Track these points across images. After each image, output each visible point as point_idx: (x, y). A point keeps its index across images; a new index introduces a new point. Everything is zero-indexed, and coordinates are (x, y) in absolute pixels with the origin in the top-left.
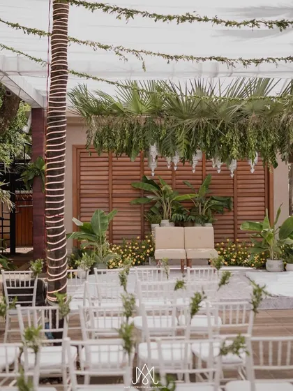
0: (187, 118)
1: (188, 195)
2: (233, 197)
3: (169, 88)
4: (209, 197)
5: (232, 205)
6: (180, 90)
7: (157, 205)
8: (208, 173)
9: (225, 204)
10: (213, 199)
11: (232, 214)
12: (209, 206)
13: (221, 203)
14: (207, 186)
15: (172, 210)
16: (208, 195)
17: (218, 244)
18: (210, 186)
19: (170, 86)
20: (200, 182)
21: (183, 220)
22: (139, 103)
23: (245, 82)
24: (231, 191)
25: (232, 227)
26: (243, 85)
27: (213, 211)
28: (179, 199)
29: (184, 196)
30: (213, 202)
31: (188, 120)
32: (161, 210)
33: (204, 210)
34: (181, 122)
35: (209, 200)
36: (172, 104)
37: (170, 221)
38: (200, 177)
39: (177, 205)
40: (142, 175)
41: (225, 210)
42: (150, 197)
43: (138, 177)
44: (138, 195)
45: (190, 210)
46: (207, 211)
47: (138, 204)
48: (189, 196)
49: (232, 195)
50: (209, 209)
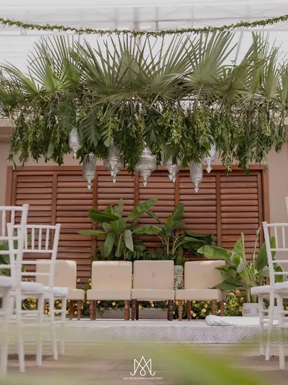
0: (112, 93)
3: (85, 51)
6: (100, 55)
8: (181, 202)
10: (187, 235)
12: (181, 243)
14: (179, 219)
19: (86, 48)
22: (53, 78)
23: (187, 47)
24: (213, 227)
26: (184, 51)
30: (187, 239)
31: (113, 96)
33: (174, 250)
34: (104, 100)
36: (91, 74)
38: (172, 209)
46: (177, 250)
49: (215, 232)
50: (180, 247)
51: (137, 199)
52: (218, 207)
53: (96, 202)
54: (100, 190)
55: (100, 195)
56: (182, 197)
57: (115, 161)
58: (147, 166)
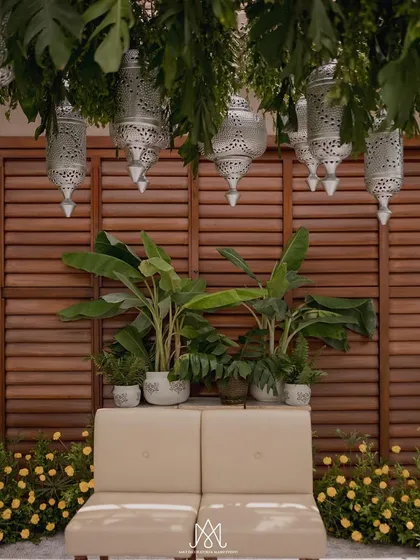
1: (232, 291)
2: (378, 299)
4: (301, 299)
5: (373, 321)
7: (140, 325)
8: (298, 224)
9: (351, 320)
10: (314, 304)
11: (372, 348)
12: (302, 326)
13: (338, 319)
14: (293, 266)
15: (183, 340)
16: (301, 293)
17: (327, 461)
18: (306, 266)
20: (277, 251)
21: (212, 373)
24: (371, 280)
25: (373, 389)
27: (315, 343)
28: (205, 306)
29: (218, 293)
30: (313, 313)
32: (147, 341)
33: (286, 341)
35: (301, 306)
37: (173, 378)
38: (277, 238)
39: (196, 325)
40: (97, 232)
41: (351, 337)
42: (111, 298)
43: (84, 237)
44: (83, 293)
45: (241, 340)
46: (293, 344)
47: (82, 318)
48: (234, 297)
49: (374, 293)
50: (301, 335)
51: (195, 215)
52: (383, 235)
53: (99, 225)
54: (106, 195)
55: (107, 209)
56: (300, 211)
57: (146, 130)
58: (242, 144)
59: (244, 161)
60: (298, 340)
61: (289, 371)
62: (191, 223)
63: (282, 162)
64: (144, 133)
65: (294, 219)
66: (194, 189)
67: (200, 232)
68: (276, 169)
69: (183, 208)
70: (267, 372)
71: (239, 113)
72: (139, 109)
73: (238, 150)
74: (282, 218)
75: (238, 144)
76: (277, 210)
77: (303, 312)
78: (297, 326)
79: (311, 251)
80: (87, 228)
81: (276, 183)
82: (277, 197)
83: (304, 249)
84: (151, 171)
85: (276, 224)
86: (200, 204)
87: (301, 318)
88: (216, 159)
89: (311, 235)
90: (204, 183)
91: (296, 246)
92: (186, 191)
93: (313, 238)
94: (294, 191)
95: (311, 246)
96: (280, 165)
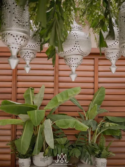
4: (102, 117)
8: (100, 85)
10: (107, 120)
12: (102, 131)
20: (91, 97)
30: (107, 124)
33: (96, 137)
35: (102, 121)
38: (91, 91)
41: (123, 134)
50: (102, 134)
51: (57, 81)
53: (16, 84)
54: (19, 72)
56: (101, 80)
57: (19, 37)
58: (79, 48)
59: (80, 57)
60: (101, 137)
61: (97, 153)
62: (55, 85)
63: (94, 59)
64: (17, 38)
65: (99, 83)
66: (57, 70)
67: (59, 88)
68: (92, 62)
69: (52, 78)
70: (87, 153)
71: (77, 32)
72: (14, 23)
73: (76, 52)
74: (94, 83)
75: (77, 48)
76: (92, 79)
77: (103, 124)
78: (100, 130)
79: (106, 97)
80: (10, 86)
81: (92, 68)
82: (92, 74)
83: (103, 96)
84: (32, 62)
85: (91, 85)
86: (59, 76)
87: (102, 126)
88: (65, 57)
89: (106, 90)
90: (61, 67)
91: (100, 95)
92: (53, 71)
93: (107, 91)
94: (99, 71)
95: (106, 94)
96: (93, 60)
